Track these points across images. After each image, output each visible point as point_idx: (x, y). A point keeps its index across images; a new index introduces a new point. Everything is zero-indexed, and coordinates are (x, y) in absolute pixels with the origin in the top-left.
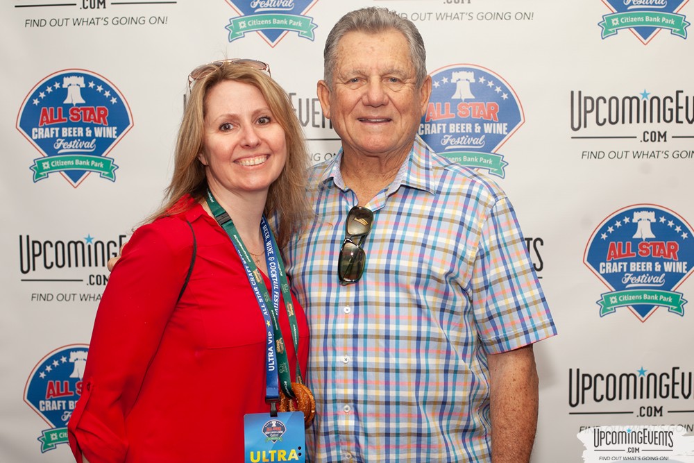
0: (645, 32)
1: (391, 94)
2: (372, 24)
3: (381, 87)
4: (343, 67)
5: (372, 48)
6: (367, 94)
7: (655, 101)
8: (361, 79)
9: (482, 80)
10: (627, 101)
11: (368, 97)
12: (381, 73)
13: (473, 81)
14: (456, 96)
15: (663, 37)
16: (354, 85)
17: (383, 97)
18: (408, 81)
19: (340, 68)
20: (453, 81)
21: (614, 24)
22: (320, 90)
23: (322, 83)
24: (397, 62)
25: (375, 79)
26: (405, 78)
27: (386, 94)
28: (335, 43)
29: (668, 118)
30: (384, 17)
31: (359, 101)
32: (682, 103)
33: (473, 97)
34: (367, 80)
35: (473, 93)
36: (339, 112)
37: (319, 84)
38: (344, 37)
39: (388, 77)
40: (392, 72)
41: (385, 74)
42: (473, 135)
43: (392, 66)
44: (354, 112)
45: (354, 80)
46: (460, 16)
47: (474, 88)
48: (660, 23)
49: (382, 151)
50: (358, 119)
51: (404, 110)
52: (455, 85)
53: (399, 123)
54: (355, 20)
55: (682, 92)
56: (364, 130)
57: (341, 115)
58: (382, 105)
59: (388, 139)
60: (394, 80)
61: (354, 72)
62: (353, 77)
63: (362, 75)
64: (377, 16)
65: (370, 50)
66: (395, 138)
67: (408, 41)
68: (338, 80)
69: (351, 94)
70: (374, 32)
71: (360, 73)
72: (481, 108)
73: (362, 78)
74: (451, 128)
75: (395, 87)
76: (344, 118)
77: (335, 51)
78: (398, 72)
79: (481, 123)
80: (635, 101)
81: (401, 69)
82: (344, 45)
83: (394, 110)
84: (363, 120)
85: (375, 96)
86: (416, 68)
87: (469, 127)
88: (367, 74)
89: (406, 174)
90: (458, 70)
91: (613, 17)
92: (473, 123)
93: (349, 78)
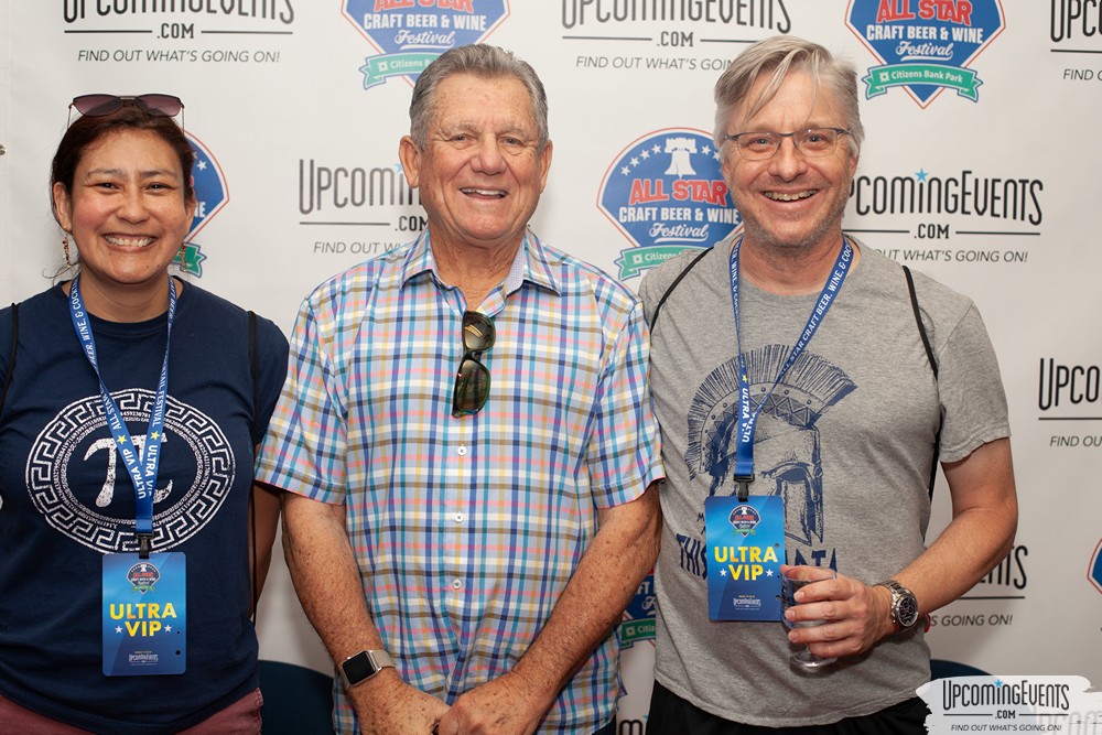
0: (924, 92)
1: (509, 158)
2: (488, 65)
3: (498, 149)
4: (445, 120)
5: (486, 96)
6: (480, 157)
7: (935, 184)
8: (469, 137)
9: (706, 150)
10: (898, 183)
11: (481, 160)
12: (498, 130)
13: (694, 151)
14: (670, 171)
15: (946, 98)
16: (459, 144)
17: (501, 163)
18: (531, 143)
19: (441, 121)
20: (667, 150)
21: (883, 80)
22: (403, 149)
23: (409, 140)
24: (518, 117)
25: (489, 138)
26: (528, 140)
27: (503, 158)
28: (432, 88)
29: (951, 207)
30: (501, 58)
31: (465, 164)
32: (970, 187)
33: (694, 173)
34: (477, 138)
35: (694, 168)
36: (435, 177)
37: (404, 142)
38: (445, 80)
39: (504, 137)
40: (512, 130)
41: (503, 133)
42: (693, 224)
43: (513, 123)
44: (456, 179)
45: (459, 138)
46: (678, 63)
47: (695, 160)
48: (944, 81)
49: (493, 237)
50: (461, 190)
51: (525, 181)
52: (670, 155)
53: (516, 198)
54: (463, 57)
55: (970, 172)
56: (472, 207)
57: (438, 180)
58: (498, 173)
59: (502, 221)
60: (512, 141)
61: (460, 127)
62: (460, 133)
63: (473, 131)
64: (494, 53)
65: (484, 99)
66: (510, 218)
67: (530, 92)
68: (437, 136)
69: (453, 155)
70: (491, 76)
71: (468, 128)
72: (705, 187)
73: (470, 135)
74: (663, 214)
75: (514, 149)
76: (443, 187)
77: (431, 100)
78: (519, 131)
79: (704, 209)
80: (908, 183)
81: (522, 128)
82: (446, 91)
83: (512, 181)
84: (470, 192)
85: (491, 160)
86: (539, 128)
87: (687, 213)
88: (479, 130)
89: (526, 267)
90: (674, 136)
91: (882, 71)
92: (693, 207)
93: (453, 134)
